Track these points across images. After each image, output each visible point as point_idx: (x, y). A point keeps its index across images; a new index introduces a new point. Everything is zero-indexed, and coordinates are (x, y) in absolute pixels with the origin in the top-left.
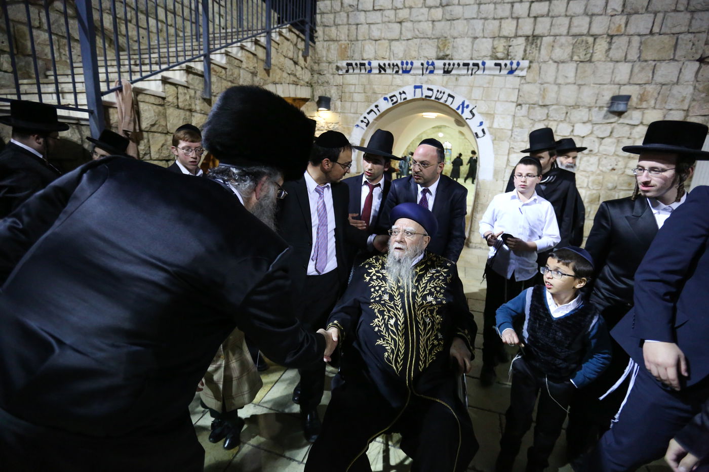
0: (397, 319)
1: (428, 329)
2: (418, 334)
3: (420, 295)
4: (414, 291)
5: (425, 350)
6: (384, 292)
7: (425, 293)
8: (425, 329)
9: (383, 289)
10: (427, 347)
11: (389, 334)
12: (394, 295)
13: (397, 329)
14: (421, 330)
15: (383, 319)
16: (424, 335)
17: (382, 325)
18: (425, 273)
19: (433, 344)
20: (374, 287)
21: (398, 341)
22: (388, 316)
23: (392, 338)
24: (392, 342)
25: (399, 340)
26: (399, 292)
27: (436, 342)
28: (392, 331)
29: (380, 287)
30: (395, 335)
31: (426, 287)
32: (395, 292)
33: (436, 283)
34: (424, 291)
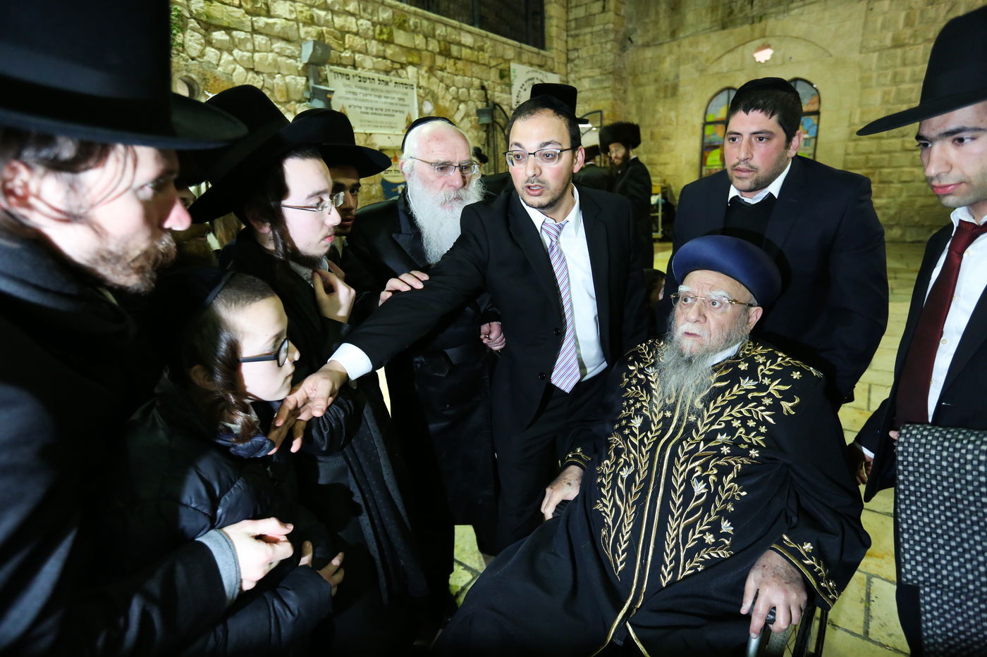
0: (636, 471)
1: (692, 505)
2: (666, 512)
3: (702, 430)
4: (692, 418)
5: (677, 546)
6: (638, 412)
7: (716, 427)
8: (685, 504)
9: (638, 405)
10: (685, 541)
11: (613, 495)
12: (653, 421)
13: (628, 489)
14: (674, 504)
15: (616, 463)
16: (681, 515)
17: (609, 475)
18: (730, 386)
19: (701, 540)
20: (627, 399)
21: (622, 513)
22: (625, 460)
23: (615, 504)
24: (611, 511)
25: (625, 511)
26: (664, 416)
27: (709, 538)
28: (619, 490)
29: (637, 400)
30: (622, 500)
31: (720, 414)
32: (656, 415)
33: (749, 411)
34: (712, 423)
